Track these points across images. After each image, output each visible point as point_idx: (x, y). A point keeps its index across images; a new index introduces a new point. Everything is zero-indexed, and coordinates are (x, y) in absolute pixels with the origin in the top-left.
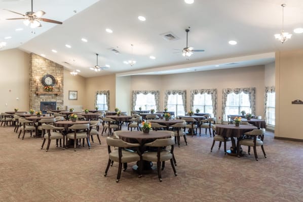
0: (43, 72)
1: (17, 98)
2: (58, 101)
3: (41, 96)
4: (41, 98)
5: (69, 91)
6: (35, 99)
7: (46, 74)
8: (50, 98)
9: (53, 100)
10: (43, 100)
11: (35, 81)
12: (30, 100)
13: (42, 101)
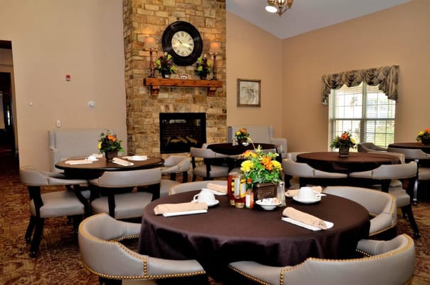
0: (164, 14)
1: (91, 103)
2: (210, 111)
3: (162, 95)
4: (161, 101)
5: (239, 80)
6: (144, 103)
7: (173, 20)
8: (187, 101)
9: (196, 109)
10: (167, 107)
11: (142, 44)
12: (130, 108)
13: (163, 110)
